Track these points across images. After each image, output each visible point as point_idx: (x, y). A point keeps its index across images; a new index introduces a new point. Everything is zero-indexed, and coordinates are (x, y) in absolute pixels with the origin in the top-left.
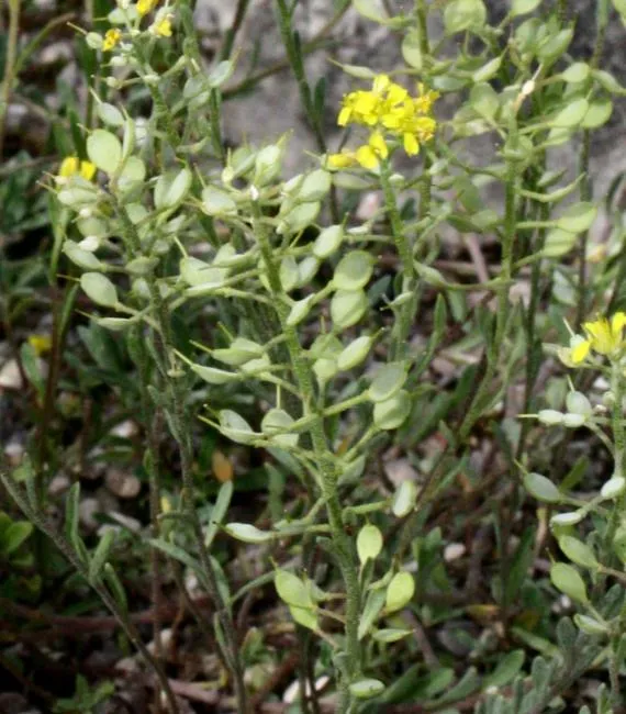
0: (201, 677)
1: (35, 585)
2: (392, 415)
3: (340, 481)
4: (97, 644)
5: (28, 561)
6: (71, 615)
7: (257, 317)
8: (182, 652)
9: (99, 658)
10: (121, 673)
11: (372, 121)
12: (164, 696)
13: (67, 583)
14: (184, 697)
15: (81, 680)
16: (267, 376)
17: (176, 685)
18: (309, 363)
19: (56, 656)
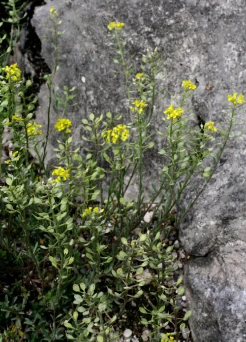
0: (38, 279)
1: (7, 262)
2: (70, 227)
3: (60, 238)
4: (20, 273)
5: (6, 258)
6: (15, 268)
7: (46, 209)
8: (35, 274)
9: (20, 276)
10: (24, 278)
11: (58, 174)
12: (31, 282)
13: (14, 262)
14: (35, 282)
15: (16, 280)
16: (48, 219)
17: (33, 280)
18: (56, 217)
19: (12, 276)
